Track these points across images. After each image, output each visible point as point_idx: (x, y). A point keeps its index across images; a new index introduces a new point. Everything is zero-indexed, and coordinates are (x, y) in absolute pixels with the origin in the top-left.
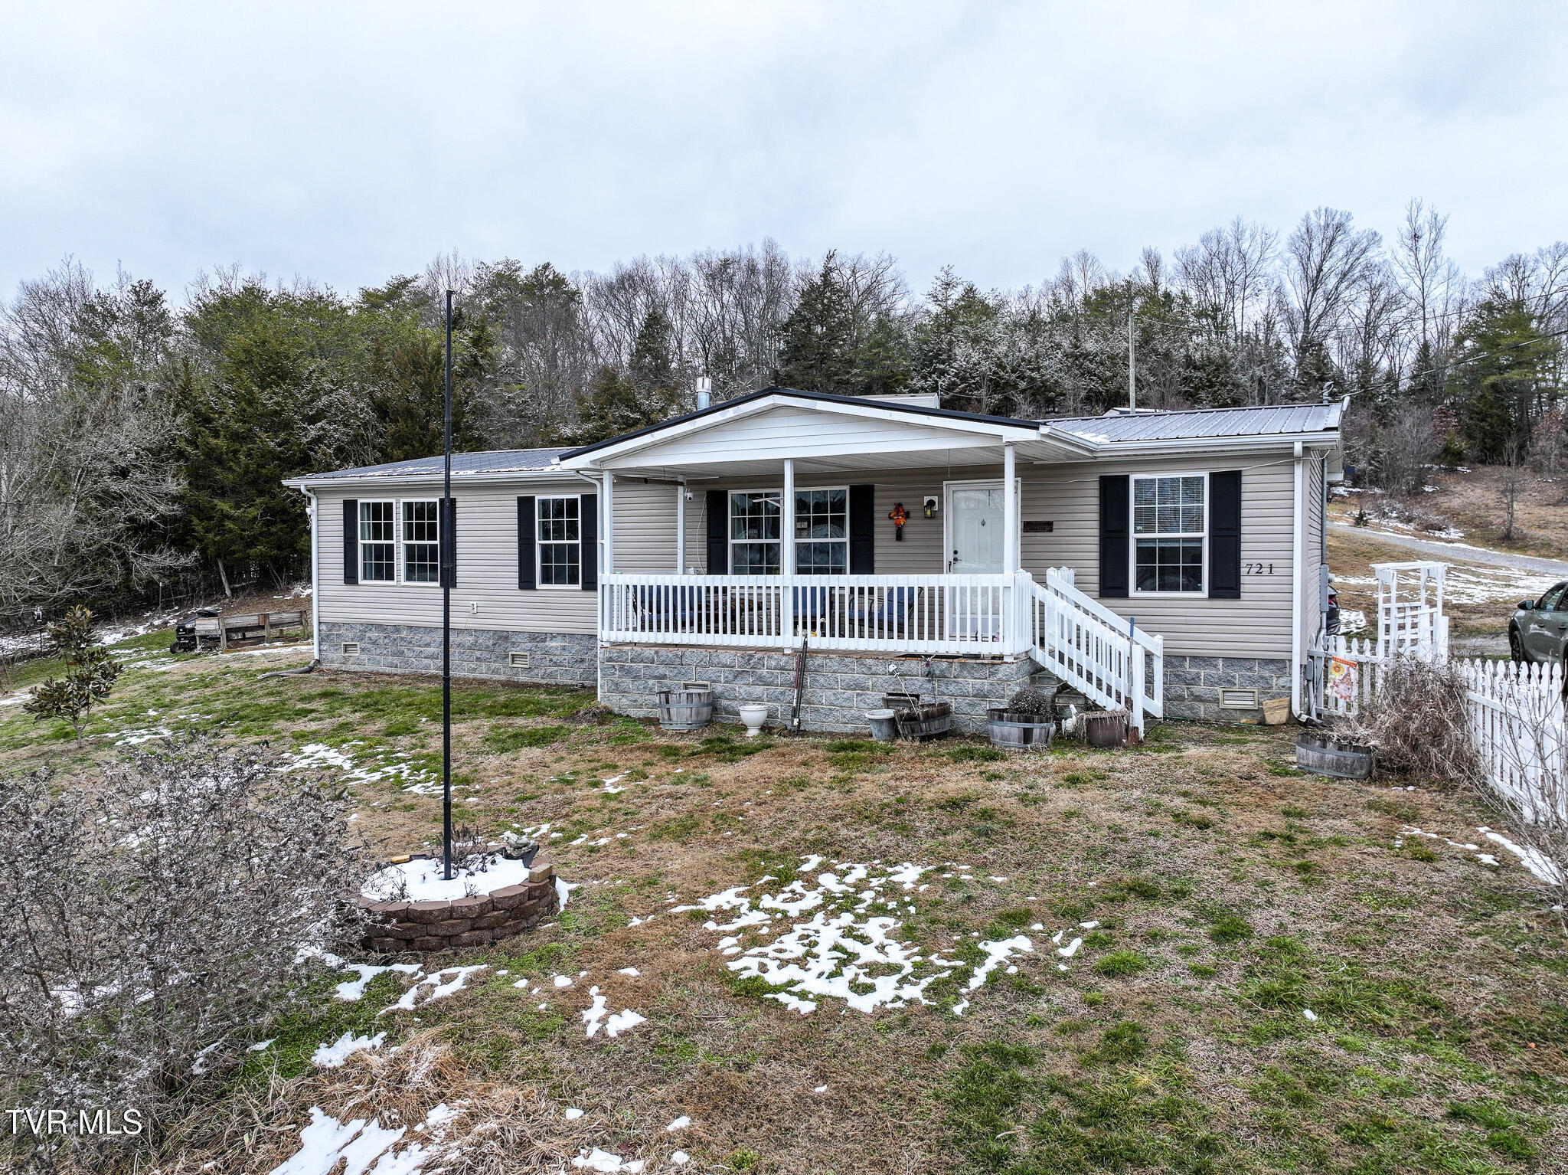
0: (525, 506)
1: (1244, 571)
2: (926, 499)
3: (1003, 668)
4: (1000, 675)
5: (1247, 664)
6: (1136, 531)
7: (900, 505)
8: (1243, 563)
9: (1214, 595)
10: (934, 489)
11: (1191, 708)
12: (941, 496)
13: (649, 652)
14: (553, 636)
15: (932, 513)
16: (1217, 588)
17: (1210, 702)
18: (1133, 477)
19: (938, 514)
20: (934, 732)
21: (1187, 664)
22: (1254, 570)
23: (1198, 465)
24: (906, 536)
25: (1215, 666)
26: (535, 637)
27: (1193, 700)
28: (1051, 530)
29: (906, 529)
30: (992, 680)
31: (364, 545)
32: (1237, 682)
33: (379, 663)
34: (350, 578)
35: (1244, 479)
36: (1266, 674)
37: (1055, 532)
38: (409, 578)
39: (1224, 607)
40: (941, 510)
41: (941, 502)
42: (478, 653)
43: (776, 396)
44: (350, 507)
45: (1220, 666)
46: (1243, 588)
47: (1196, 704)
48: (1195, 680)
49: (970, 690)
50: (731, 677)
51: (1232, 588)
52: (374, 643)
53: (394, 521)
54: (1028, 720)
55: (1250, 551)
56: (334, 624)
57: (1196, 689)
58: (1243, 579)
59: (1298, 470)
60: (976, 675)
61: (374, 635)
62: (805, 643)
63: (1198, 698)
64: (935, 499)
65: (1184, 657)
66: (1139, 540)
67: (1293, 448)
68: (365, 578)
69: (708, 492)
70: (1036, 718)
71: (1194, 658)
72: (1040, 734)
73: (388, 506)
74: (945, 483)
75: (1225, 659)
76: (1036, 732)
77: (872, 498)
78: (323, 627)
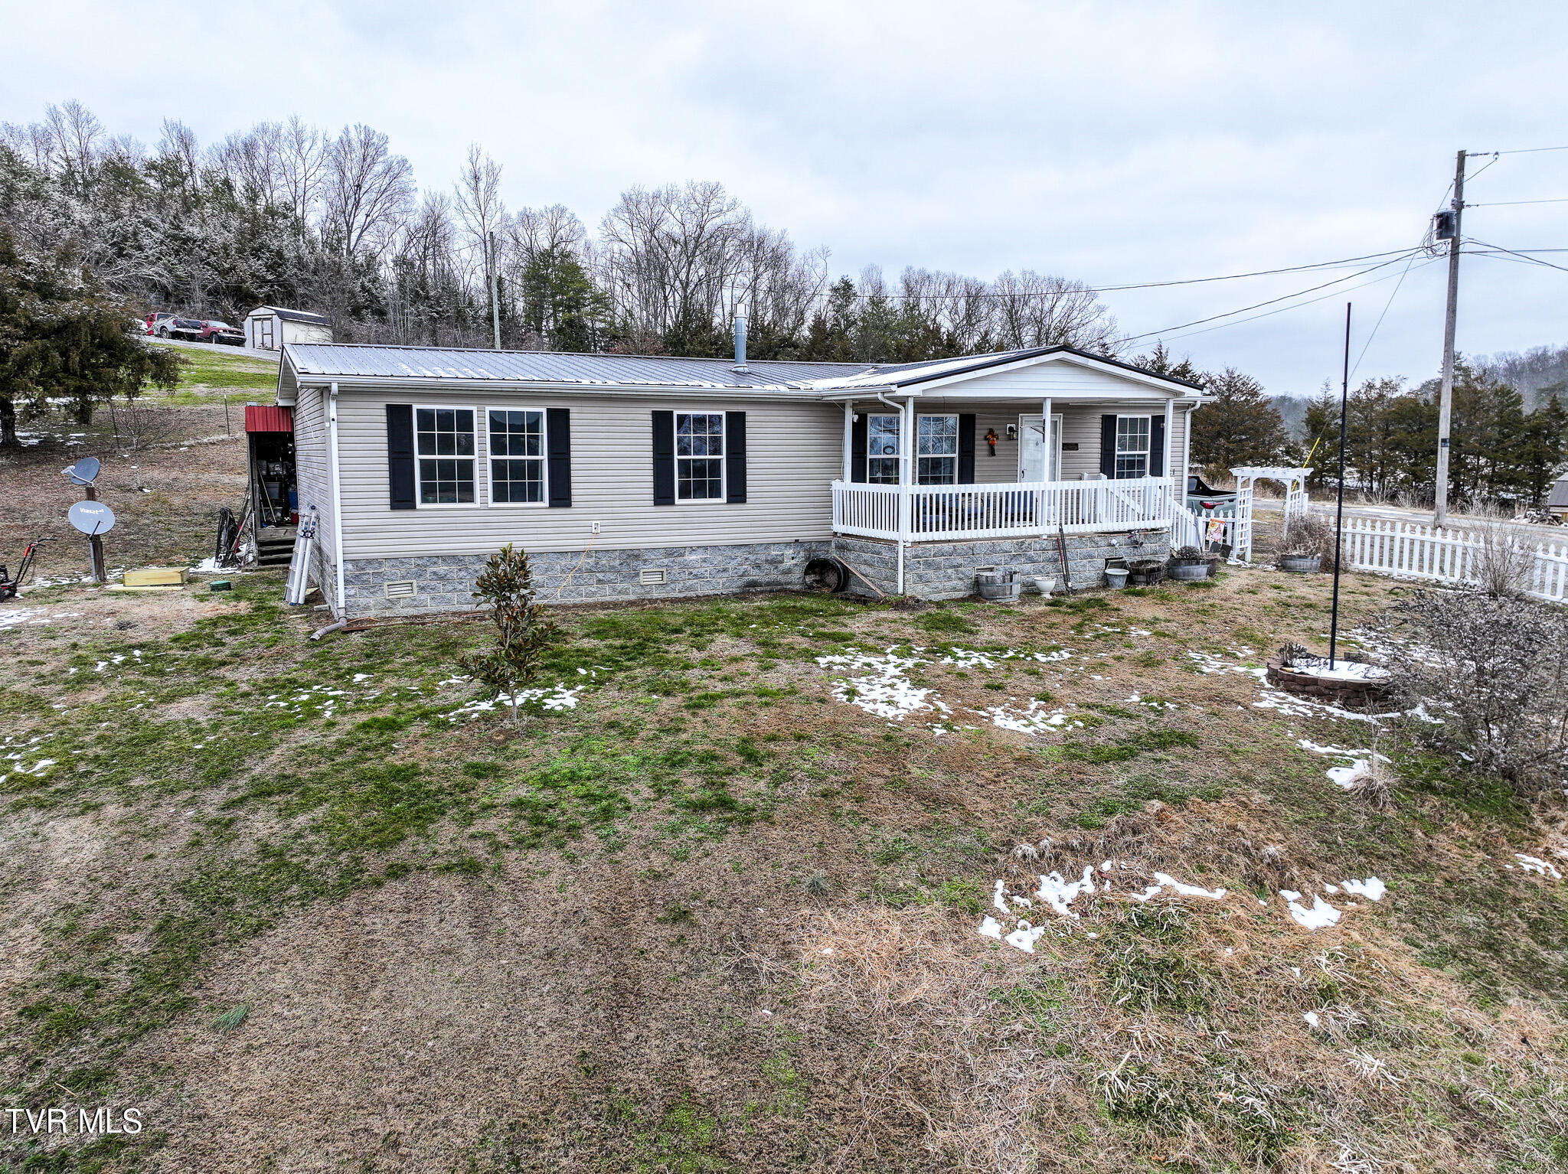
0: (660, 420)
2: (1009, 426)
3: (1165, 536)
4: (1163, 540)
6: (1118, 450)
7: (991, 430)
10: (1013, 419)
12: (1018, 424)
14: (693, 550)
15: (1012, 436)
18: (1118, 416)
19: (1015, 437)
23: (1146, 411)
24: (995, 452)
26: (672, 552)
28: (1077, 449)
29: (996, 448)
31: (424, 461)
34: (401, 501)
35: (1164, 420)
38: (500, 498)
40: (1017, 434)
41: (1017, 429)
42: (600, 576)
43: (1064, 352)
44: (398, 413)
50: (1008, 560)
53: (475, 433)
56: (369, 562)
60: (1152, 541)
61: (440, 568)
62: (1061, 530)
66: (1119, 455)
68: (427, 500)
73: (466, 415)
74: (1022, 415)
77: (974, 424)
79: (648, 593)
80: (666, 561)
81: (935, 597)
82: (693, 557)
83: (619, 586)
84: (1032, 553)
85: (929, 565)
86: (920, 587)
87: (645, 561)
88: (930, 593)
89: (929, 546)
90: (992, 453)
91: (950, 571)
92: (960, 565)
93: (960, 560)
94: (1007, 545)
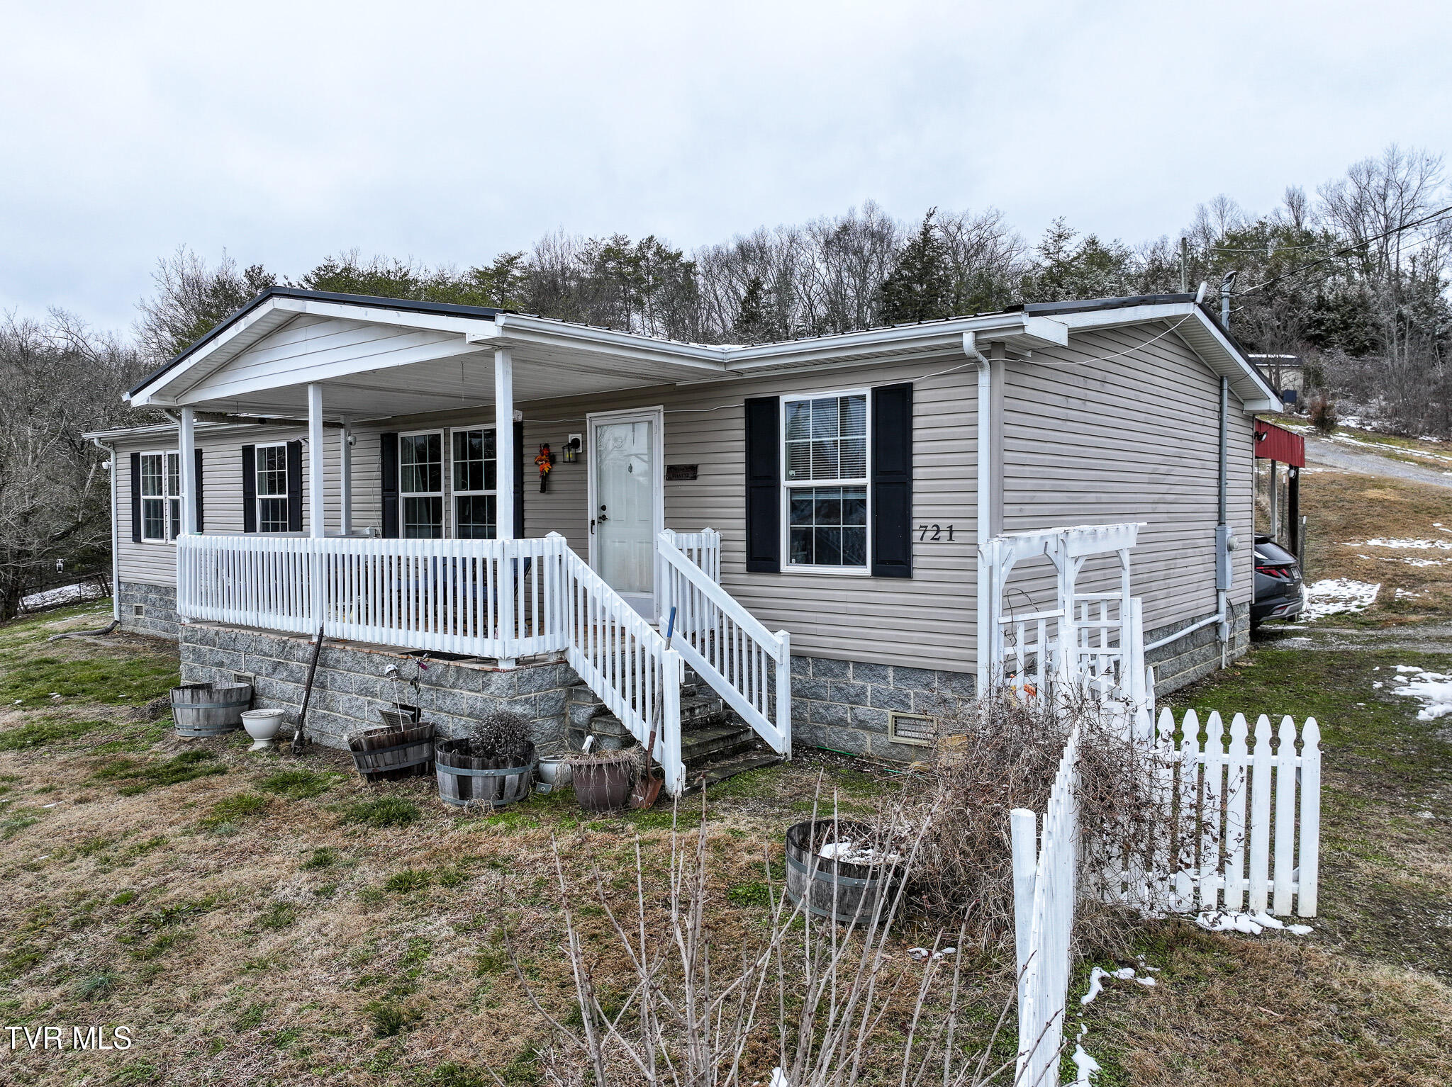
0: (248, 455)
1: (916, 535)
2: (571, 437)
3: (495, 677)
4: (493, 688)
5: (925, 678)
6: (789, 478)
8: (916, 524)
9: (877, 572)
10: (575, 424)
11: (855, 739)
12: (584, 433)
13: (212, 632)
16: (883, 562)
17: (877, 731)
18: (784, 399)
19: (582, 458)
21: (850, 673)
22: (930, 534)
23: (859, 378)
24: (555, 487)
25: (885, 678)
27: (858, 727)
28: (695, 478)
29: (553, 478)
31: (147, 501)
32: (912, 703)
33: (156, 627)
34: (136, 538)
35: (917, 397)
36: (948, 694)
37: (699, 481)
39: (892, 590)
40: (585, 451)
41: (585, 442)
43: (275, 299)
45: (891, 679)
46: (917, 562)
47: (861, 733)
48: (858, 698)
49: (464, 706)
50: (270, 669)
51: (901, 563)
52: (154, 605)
53: (161, 475)
54: (464, 764)
55: (923, 509)
57: (862, 711)
58: (917, 549)
59: (984, 379)
60: (471, 685)
61: (153, 596)
63: (863, 725)
64: (579, 436)
65: (846, 662)
66: (793, 491)
69: (383, 436)
71: (858, 664)
72: (485, 787)
73: (159, 459)
74: (588, 415)
75: (897, 668)
76: (477, 783)
77: (522, 438)
78: (122, 587)
84: (295, 664)
90: (545, 487)
91: (214, 670)
94: (266, 643)
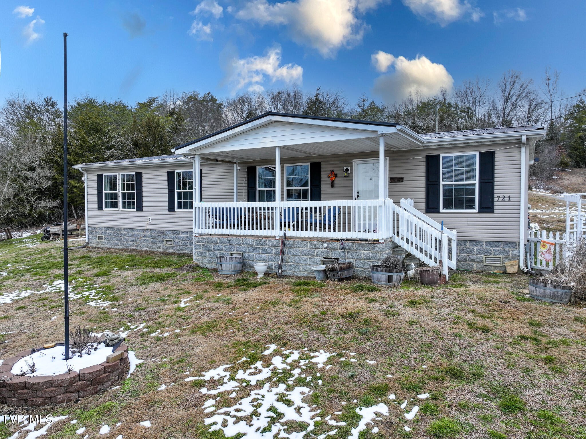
0: (171, 174)
1: (496, 199)
2: (345, 168)
3: (378, 245)
4: (377, 249)
5: (497, 244)
6: (443, 181)
7: (333, 171)
8: (496, 195)
9: (480, 211)
10: (349, 163)
11: (470, 265)
12: (351, 167)
13: (215, 238)
14: (183, 232)
15: (348, 175)
16: (482, 208)
17: (479, 262)
18: (442, 156)
19: (350, 175)
20: (344, 277)
21: (468, 244)
22: (501, 199)
23: (473, 149)
24: (336, 185)
25: (481, 245)
26: (175, 233)
27: (471, 261)
28: (403, 182)
29: (335, 182)
30: (374, 251)
31: (106, 193)
32: (492, 253)
33: (112, 244)
34: (100, 208)
35: (496, 155)
36: (507, 249)
37: (404, 183)
38: (124, 207)
39: (486, 217)
40: (352, 173)
41: (351, 170)
42: (152, 240)
43: (271, 116)
44: (100, 177)
45: (484, 245)
46: (496, 208)
47: (472, 263)
48: (472, 252)
49: (363, 256)
50: (251, 250)
51: (490, 208)
52: (110, 235)
53: (117, 183)
54: (390, 271)
55: (498, 191)
56: (94, 227)
57: (472, 256)
58: (496, 203)
59: (523, 150)
60: (366, 249)
61: (110, 232)
62: (285, 234)
63: (473, 261)
64: (349, 168)
65: (466, 241)
66: (444, 185)
67: (521, 139)
68: (106, 207)
69: (248, 167)
70: (395, 270)
71: (471, 241)
72: (397, 278)
73: (115, 177)
74: (353, 160)
75: (486, 242)
76: (395, 277)
77: (320, 168)
78: (90, 229)
79: (167, 249)
80: (173, 236)
81: (209, 266)
82: (183, 236)
83: (158, 245)
84: (267, 247)
85: (206, 248)
86: (201, 259)
87: (166, 235)
88: (207, 263)
89: (205, 236)
90: (332, 186)
91: (216, 252)
92: (222, 250)
93: (221, 247)
94: (249, 241)
